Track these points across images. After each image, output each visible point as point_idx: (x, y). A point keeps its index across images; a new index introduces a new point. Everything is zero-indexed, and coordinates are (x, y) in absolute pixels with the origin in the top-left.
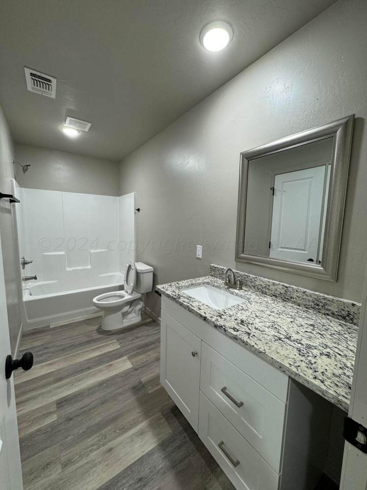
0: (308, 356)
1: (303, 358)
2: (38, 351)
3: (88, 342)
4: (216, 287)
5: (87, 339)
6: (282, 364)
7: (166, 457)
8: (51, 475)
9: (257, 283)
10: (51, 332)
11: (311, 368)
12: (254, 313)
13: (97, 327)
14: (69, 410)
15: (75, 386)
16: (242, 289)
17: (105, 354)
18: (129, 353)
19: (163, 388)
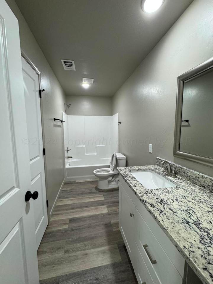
0: (209, 246)
1: (202, 247)
2: (68, 192)
3: (90, 193)
4: (157, 173)
5: (90, 191)
6: (177, 244)
7: (114, 273)
8: (59, 254)
9: (189, 174)
10: (75, 184)
11: (206, 258)
12: (175, 197)
13: (96, 186)
14: (74, 225)
15: (79, 214)
16: (176, 177)
17: (96, 201)
18: (108, 204)
19: (120, 230)
